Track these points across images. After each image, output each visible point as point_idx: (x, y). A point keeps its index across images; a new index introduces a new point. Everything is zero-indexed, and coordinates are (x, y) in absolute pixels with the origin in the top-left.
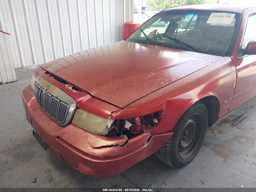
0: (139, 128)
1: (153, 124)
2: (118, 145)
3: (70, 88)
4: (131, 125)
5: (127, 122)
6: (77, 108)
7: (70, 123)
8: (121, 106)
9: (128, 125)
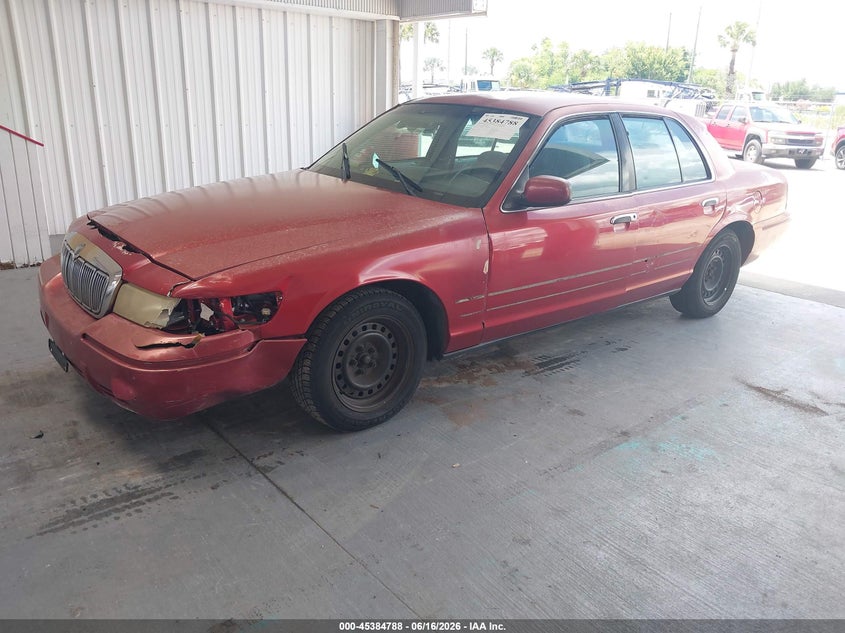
0: (228, 322)
1: (261, 317)
2: (180, 345)
3: (120, 248)
4: (212, 313)
5: (203, 306)
6: (123, 281)
7: (110, 311)
8: (194, 277)
9: (206, 313)
